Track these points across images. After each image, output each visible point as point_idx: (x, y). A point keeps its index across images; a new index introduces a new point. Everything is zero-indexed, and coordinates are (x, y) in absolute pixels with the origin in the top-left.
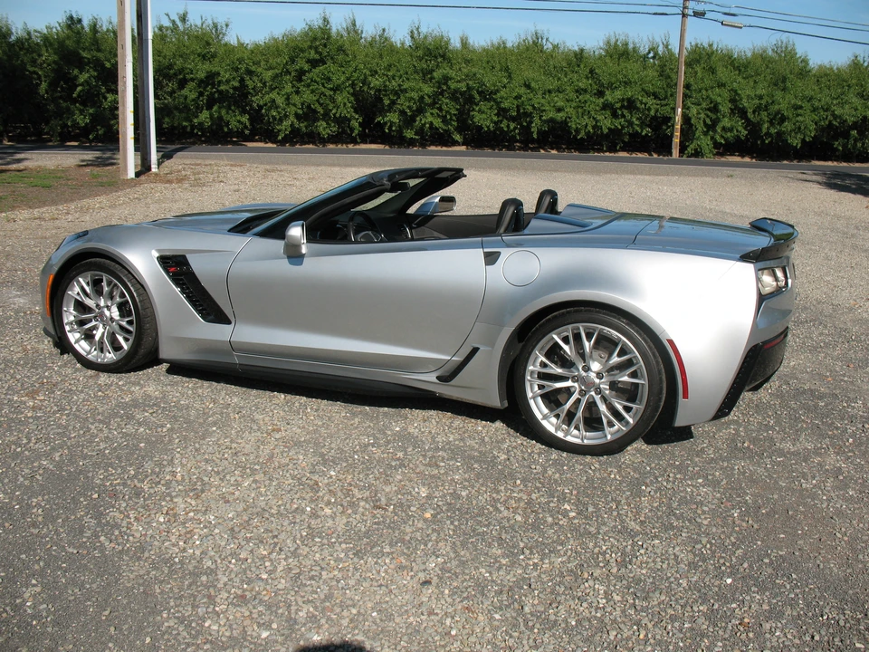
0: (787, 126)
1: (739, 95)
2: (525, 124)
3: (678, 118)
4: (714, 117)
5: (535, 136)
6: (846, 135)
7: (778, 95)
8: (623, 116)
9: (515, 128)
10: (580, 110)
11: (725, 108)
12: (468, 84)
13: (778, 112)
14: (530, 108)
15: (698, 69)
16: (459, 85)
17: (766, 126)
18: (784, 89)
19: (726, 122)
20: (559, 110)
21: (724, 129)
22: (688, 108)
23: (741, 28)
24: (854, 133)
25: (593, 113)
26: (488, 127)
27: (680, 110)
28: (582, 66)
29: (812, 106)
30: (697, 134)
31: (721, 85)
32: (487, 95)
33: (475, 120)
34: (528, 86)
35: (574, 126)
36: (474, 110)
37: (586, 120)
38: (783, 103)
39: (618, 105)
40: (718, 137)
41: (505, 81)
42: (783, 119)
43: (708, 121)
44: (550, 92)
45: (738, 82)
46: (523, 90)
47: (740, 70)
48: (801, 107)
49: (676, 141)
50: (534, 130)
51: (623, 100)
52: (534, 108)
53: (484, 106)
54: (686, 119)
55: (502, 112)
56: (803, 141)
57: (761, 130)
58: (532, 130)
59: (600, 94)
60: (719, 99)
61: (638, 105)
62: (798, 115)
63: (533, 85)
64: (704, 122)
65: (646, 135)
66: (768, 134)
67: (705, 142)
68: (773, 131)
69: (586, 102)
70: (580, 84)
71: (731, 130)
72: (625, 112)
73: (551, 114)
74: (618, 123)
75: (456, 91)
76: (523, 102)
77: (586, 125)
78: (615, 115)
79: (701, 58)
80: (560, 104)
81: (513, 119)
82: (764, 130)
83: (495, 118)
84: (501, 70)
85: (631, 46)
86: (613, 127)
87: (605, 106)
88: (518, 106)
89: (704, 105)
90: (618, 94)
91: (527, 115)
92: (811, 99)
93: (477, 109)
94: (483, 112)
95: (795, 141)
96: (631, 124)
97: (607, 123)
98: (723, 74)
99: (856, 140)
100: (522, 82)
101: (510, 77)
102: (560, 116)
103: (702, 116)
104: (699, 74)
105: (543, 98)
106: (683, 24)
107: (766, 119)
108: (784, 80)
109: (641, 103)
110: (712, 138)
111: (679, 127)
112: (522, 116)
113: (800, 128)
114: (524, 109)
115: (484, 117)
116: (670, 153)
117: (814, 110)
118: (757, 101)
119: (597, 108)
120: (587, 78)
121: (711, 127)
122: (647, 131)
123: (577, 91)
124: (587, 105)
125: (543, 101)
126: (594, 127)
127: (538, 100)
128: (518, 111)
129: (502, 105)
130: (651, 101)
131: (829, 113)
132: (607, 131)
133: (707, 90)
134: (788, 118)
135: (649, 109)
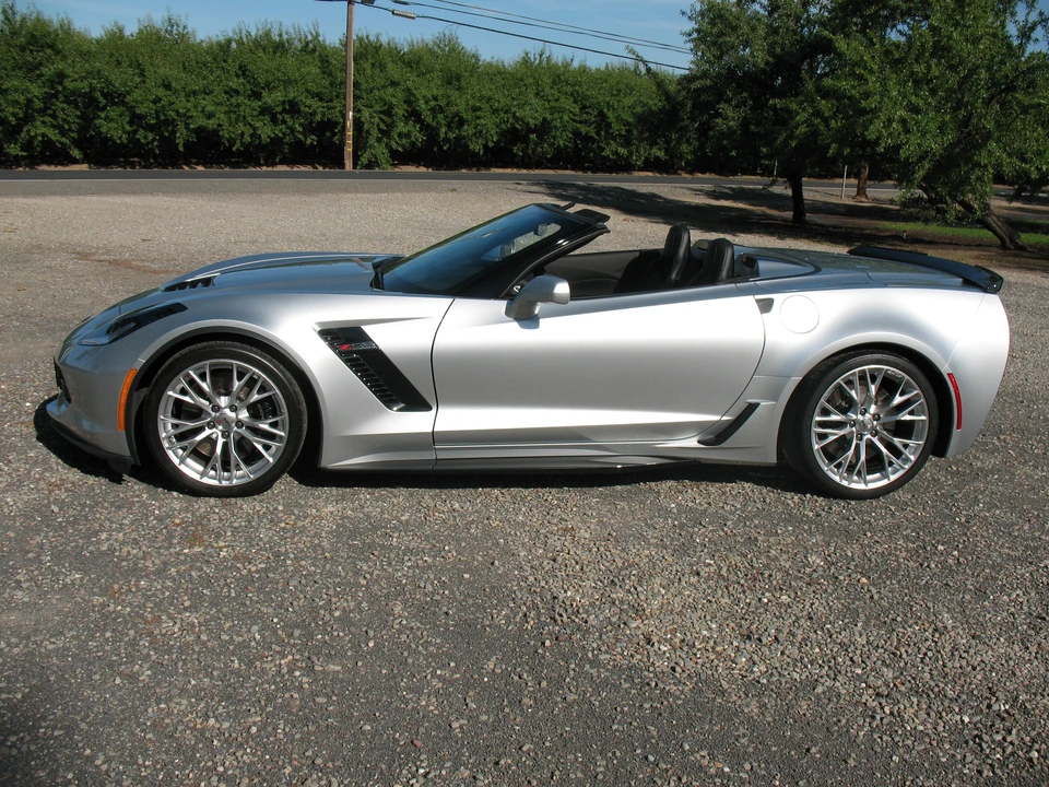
0: (468, 130)
1: (414, 95)
2: (166, 134)
3: (349, 124)
4: (389, 121)
5: (181, 149)
6: (526, 140)
7: (454, 94)
8: (284, 122)
9: (154, 140)
10: (233, 116)
11: (400, 111)
12: (91, 84)
13: (457, 114)
14: (173, 114)
15: (367, 66)
16: (79, 84)
17: (443, 130)
18: (459, 89)
19: (401, 127)
20: (210, 116)
21: (400, 135)
22: (359, 111)
23: (413, 18)
24: (533, 136)
25: (249, 119)
26: (120, 138)
27: (351, 113)
28: (230, 61)
29: (491, 106)
30: (372, 141)
31: (394, 84)
32: (115, 98)
33: (104, 130)
34: (167, 87)
35: (226, 135)
36: (99, 117)
37: (241, 127)
38: (461, 104)
39: (279, 109)
40: (394, 146)
41: (138, 80)
42: (462, 122)
43: (383, 126)
44: (195, 93)
45: (412, 80)
46: (161, 92)
47: (411, 67)
48: (479, 109)
49: (349, 149)
50: (180, 141)
51: (283, 103)
52: (178, 113)
53: (113, 112)
54: (358, 124)
55: (136, 119)
56: (485, 146)
57: (438, 134)
58: (177, 141)
59: (257, 95)
60: (394, 101)
61: (302, 108)
62: (478, 118)
63: (174, 85)
64: (378, 126)
65: (312, 143)
66: (446, 140)
67: (381, 151)
68: (452, 136)
69: (238, 105)
70: (231, 84)
71: (408, 135)
72: (287, 117)
73: (201, 122)
74: (279, 130)
75: (73, 93)
76: (163, 107)
77: (243, 134)
78: (274, 121)
79: (369, 53)
80: (210, 108)
81: (150, 128)
82: (442, 135)
83: (128, 128)
84: (131, 66)
85: (285, 37)
86: (273, 135)
87: (265, 110)
88: (157, 112)
89: (377, 108)
90: (279, 96)
91: (169, 122)
92: (489, 99)
93: (103, 116)
94: (111, 120)
95: (476, 147)
96: (293, 130)
97: (266, 131)
98: (394, 71)
99: (536, 144)
100: (159, 81)
101: (142, 74)
102: (211, 124)
103: (377, 120)
104: (369, 71)
105: (188, 101)
106: (349, 12)
107: (444, 122)
108: (458, 78)
109: (306, 106)
110: (387, 145)
111: (351, 133)
112: (163, 125)
113: (481, 132)
114: (165, 115)
115: (113, 126)
116: (342, 166)
117: (495, 112)
118: (433, 103)
119: (255, 113)
120: (237, 76)
121: (386, 133)
122: (311, 140)
123: (226, 93)
124: (242, 108)
125: (189, 105)
126: (252, 136)
127: (181, 104)
128: (158, 118)
129: (138, 111)
130: (315, 104)
131: (510, 115)
132: (268, 140)
133: (379, 90)
134: (467, 121)
135: (314, 114)
